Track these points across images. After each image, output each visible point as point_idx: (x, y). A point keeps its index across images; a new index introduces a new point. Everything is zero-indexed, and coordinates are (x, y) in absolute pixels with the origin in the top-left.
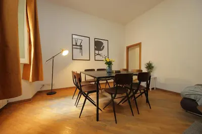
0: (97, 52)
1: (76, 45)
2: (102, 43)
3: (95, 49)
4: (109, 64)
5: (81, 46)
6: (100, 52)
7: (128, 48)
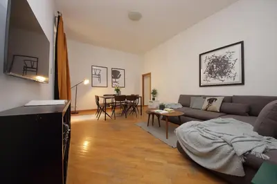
0: (114, 80)
1: (95, 74)
2: (119, 72)
3: (112, 77)
4: (118, 90)
5: (99, 75)
6: (117, 80)
7: (143, 76)
